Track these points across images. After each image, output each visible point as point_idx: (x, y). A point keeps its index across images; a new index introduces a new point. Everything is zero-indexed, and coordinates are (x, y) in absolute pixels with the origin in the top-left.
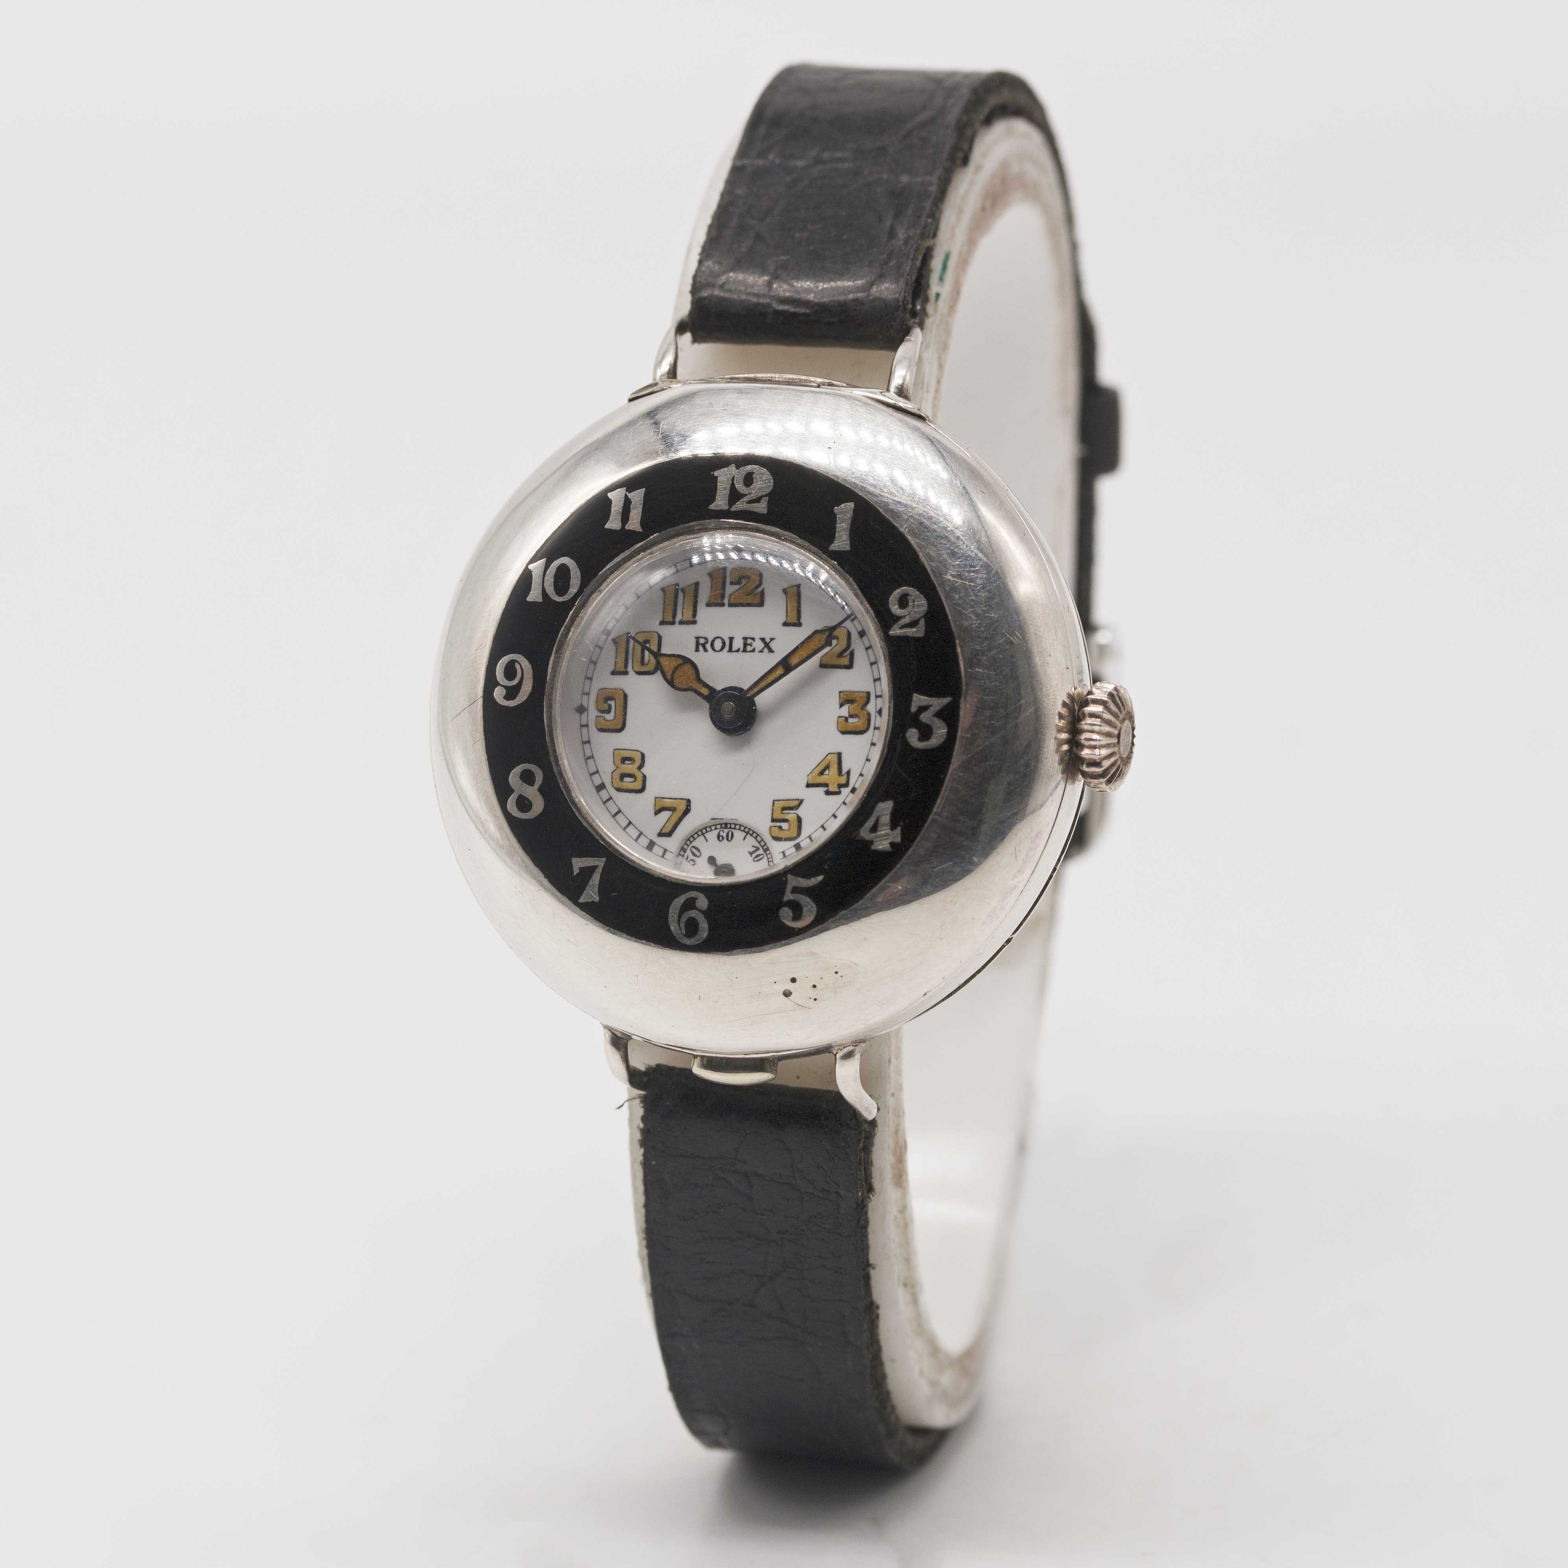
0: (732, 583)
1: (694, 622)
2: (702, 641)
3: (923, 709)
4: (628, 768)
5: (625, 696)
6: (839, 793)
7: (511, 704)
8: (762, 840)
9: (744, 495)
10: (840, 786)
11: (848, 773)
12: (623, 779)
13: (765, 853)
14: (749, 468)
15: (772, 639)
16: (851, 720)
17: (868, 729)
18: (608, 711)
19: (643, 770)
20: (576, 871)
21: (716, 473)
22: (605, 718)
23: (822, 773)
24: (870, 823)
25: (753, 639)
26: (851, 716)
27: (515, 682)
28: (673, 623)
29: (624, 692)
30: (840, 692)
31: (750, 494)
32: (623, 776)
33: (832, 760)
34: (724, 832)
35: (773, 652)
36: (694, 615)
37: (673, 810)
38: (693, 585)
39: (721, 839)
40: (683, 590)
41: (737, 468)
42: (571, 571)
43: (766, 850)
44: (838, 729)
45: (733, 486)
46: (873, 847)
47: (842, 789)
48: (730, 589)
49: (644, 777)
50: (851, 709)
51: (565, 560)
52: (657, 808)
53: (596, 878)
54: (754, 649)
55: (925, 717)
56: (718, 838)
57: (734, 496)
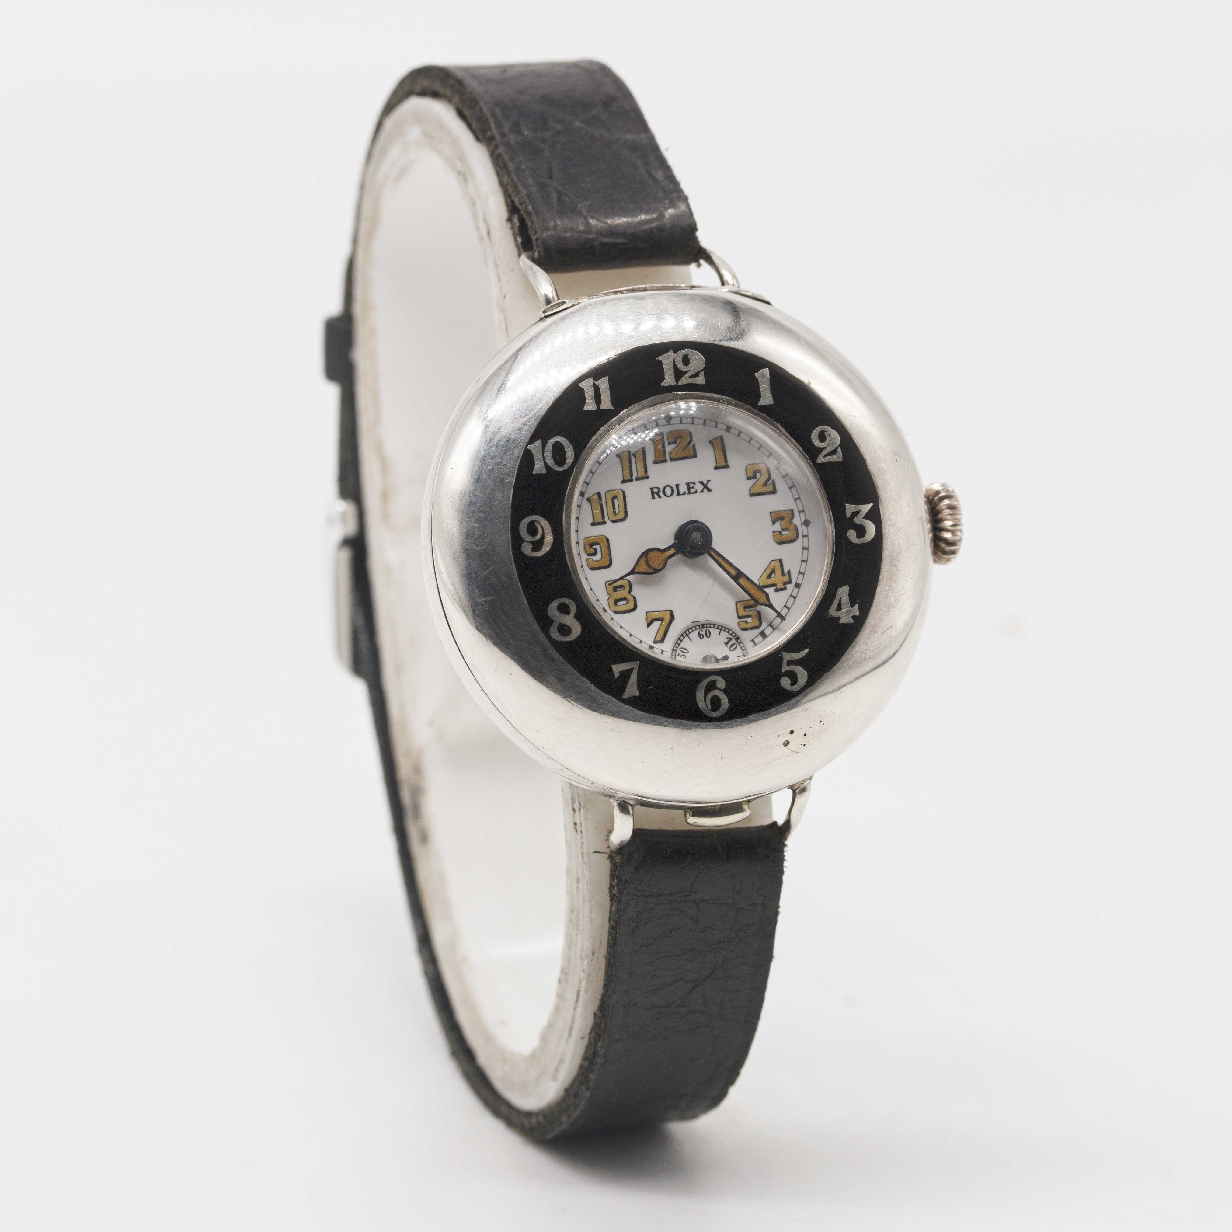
0: (669, 444)
1: (647, 477)
2: (655, 490)
3: (855, 514)
4: (620, 594)
5: (608, 540)
6: (785, 589)
7: (539, 554)
8: (733, 632)
9: (686, 372)
10: (785, 583)
11: (789, 572)
12: (617, 604)
13: (737, 642)
14: (684, 351)
15: (708, 481)
16: (784, 533)
17: (797, 536)
18: (595, 553)
19: (632, 593)
20: (617, 675)
21: (660, 358)
22: (593, 559)
23: (769, 576)
24: (835, 604)
25: (694, 483)
26: (783, 530)
27: (538, 537)
28: (631, 480)
29: (606, 537)
30: (771, 513)
31: (689, 371)
32: (616, 601)
33: (775, 565)
34: (702, 631)
35: (711, 491)
36: (646, 472)
37: (661, 619)
38: (641, 450)
39: (702, 637)
40: (634, 455)
41: (675, 352)
42: (565, 446)
43: (738, 638)
44: (775, 541)
45: (675, 367)
46: (841, 622)
47: (787, 586)
48: (669, 448)
49: (635, 598)
50: (782, 524)
51: (558, 439)
52: (649, 620)
53: (634, 677)
54: (696, 490)
55: (858, 520)
56: (700, 637)
57: (678, 374)
